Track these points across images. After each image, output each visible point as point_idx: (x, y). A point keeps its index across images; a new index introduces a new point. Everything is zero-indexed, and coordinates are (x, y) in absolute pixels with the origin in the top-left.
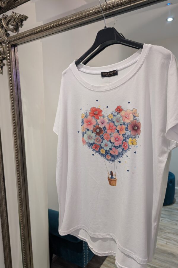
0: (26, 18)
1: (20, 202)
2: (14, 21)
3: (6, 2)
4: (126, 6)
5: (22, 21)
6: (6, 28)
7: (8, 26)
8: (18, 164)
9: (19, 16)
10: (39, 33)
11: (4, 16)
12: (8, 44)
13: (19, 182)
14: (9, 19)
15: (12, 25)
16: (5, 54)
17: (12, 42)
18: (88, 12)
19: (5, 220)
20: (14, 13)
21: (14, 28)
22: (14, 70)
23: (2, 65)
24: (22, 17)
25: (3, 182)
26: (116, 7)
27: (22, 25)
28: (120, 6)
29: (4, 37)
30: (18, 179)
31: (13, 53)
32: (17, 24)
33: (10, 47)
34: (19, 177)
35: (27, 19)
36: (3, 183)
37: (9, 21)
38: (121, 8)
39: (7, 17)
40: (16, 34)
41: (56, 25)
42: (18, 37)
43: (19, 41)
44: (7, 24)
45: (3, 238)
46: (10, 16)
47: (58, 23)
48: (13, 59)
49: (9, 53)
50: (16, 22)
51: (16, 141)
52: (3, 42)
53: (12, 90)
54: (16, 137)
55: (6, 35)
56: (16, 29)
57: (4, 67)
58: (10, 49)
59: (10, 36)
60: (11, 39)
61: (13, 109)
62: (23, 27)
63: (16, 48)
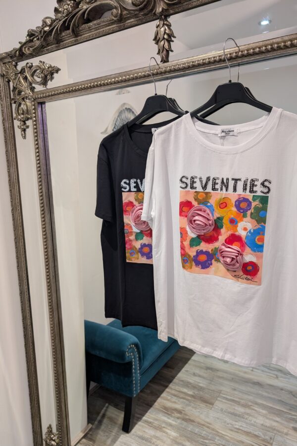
0: (58, 70)
1: (50, 306)
2: (42, 73)
3: (31, 49)
5: (52, 74)
6: (31, 81)
7: (33, 78)
8: (46, 257)
9: (48, 68)
11: (28, 65)
12: (34, 101)
14: (35, 69)
15: (40, 78)
16: (29, 113)
17: (40, 99)
20: (41, 62)
21: (42, 81)
22: (41, 135)
23: (25, 128)
24: (53, 69)
26: (169, 72)
27: (52, 78)
29: (29, 91)
30: (48, 276)
31: (40, 113)
33: (36, 105)
34: (48, 274)
35: (59, 72)
36: (26, 281)
37: (35, 71)
39: (32, 66)
40: (45, 89)
42: (47, 94)
43: (48, 98)
44: (32, 75)
45: (26, 353)
46: (36, 66)
48: (40, 121)
49: (35, 113)
50: (44, 74)
51: (44, 226)
52: (27, 97)
53: (38, 161)
55: (31, 89)
56: (44, 82)
57: (27, 130)
58: (36, 107)
59: (36, 90)
60: (38, 95)
61: (40, 185)
62: (53, 81)
63: (43, 106)
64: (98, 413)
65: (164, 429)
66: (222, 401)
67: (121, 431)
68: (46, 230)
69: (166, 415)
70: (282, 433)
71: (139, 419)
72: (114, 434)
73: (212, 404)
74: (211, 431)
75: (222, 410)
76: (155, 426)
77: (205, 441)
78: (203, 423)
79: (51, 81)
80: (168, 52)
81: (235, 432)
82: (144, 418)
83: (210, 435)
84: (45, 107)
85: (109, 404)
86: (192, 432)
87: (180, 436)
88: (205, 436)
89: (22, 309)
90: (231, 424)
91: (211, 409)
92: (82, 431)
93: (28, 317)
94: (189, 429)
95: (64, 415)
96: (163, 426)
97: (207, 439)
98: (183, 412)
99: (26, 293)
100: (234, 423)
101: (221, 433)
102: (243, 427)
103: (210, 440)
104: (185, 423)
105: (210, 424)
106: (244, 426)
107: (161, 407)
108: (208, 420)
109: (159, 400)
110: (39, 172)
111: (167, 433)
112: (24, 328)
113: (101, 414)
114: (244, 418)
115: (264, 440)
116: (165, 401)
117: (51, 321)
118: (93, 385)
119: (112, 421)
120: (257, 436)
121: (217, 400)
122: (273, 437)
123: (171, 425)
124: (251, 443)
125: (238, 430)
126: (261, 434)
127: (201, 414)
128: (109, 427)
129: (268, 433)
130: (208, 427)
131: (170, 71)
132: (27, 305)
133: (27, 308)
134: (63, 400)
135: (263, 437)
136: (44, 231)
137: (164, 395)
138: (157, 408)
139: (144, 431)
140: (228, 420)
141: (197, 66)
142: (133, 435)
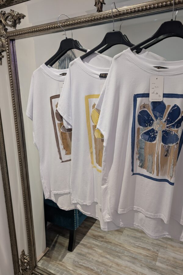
0: (23, 17)
1: (22, 176)
2: (12, 18)
4: (110, 19)
5: (20, 19)
6: (4, 24)
7: (6, 22)
9: (17, 15)
10: (36, 32)
11: (2, 13)
12: (7, 38)
13: (20, 159)
14: (7, 15)
15: (11, 22)
16: (4, 47)
17: (11, 37)
18: (79, 19)
19: (8, 192)
20: (12, 10)
21: (13, 24)
22: (13, 63)
23: (1, 57)
24: (20, 15)
25: (5, 160)
27: (19, 22)
28: (105, 18)
30: (20, 157)
31: (11, 47)
32: (15, 21)
33: (9, 41)
35: (25, 18)
37: (7, 17)
38: (106, 20)
39: (5, 13)
40: (15, 30)
41: (52, 27)
42: (17, 33)
43: (17, 37)
44: (5, 20)
45: (7, 206)
46: (8, 13)
47: (54, 26)
48: (11, 52)
49: (8, 47)
50: (14, 19)
52: (2, 35)
53: (11, 81)
54: (16, 121)
55: (4, 30)
57: (3, 59)
58: (9, 43)
59: (8, 31)
60: (10, 34)
61: (13, 97)
62: (20, 24)
63: (14, 42)
64: (52, 241)
65: (94, 248)
66: (127, 230)
67: (67, 251)
68: (18, 127)
69: (94, 240)
70: (164, 247)
71: (78, 243)
72: (63, 253)
73: (122, 232)
74: (122, 248)
75: (128, 235)
76: (88, 247)
77: (119, 254)
78: (117, 243)
79: (19, 24)
80: (102, 4)
81: (136, 248)
82: (81, 242)
83: (121, 251)
84: (15, 43)
85: (59, 235)
86: (111, 249)
87: (104, 252)
88: (118, 251)
89: (3, 179)
90: (134, 244)
91: (121, 235)
92: (43, 252)
93: (7, 184)
94: (109, 247)
95: (32, 244)
96: (93, 246)
97: (119, 253)
98: (105, 238)
99: (5, 169)
100: (135, 242)
101: (128, 249)
102: (140, 244)
103: (122, 253)
104: (106, 244)
105: (121, 244)
106: (142, 244)
107: (91, 235)
108: (120, 242)
109: (90, 231)
110: (12, 88)
111: (95, 251)
112: (5, 191)
113: (54, 241)
114: (141, 240)
115: (153, 252)
116: (94, 232)
117: (22, 186)
118: (48, 223)
119: (62, 245)
120: (149, 250)
121: (125, 229)
122: (158, 250)
123: (97, 246)
124: (145, 254)
125: (138, 247)
126: (151, 248)
127: (116, 238)
128: (60, 248)
129: (156, 247)
130: (120, 246)
131: (104, 18)
132: (6, 176)
133: (6, 178)
134: (32, 235)
135: (153, 250)
136: (17, 128)
137: (92, 228)
138: (89, 236)
139: (82, 250)
140: (132, 241)
141: (122, 15)
142: (75, 252)
